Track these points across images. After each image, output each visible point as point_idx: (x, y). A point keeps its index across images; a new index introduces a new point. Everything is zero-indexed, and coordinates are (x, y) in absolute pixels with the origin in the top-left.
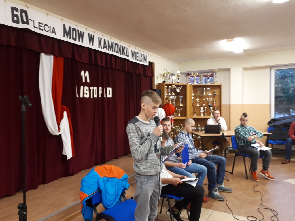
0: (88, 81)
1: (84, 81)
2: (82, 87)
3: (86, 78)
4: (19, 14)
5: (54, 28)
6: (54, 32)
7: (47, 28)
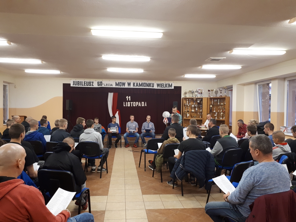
0: (130, 100)
1: (127, 100)
2: (126, 103)
3: (129, 99)
4: (100, 83)
5: (112, 84)
6: (112, 85)
7: (109, 85)
